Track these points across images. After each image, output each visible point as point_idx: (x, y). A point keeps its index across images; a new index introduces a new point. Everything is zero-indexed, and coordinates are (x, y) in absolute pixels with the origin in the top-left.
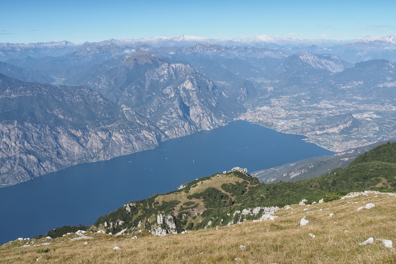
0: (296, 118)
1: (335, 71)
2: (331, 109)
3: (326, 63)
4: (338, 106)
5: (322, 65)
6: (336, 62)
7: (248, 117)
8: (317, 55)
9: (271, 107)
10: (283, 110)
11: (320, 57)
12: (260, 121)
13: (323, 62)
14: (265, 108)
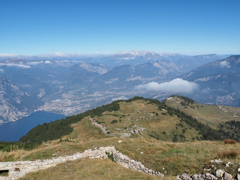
0: (78, 105)
1: (102, 73)
2: (101, 97)
3: (97, 69)
4: (105, 94)
5: (94, 70)
6: (103, 67)
7: (46, 108)
8: (91, 64)
9: (62, 99)
10: (70, 101)
11: (93, 65)
12: (53, 110)
13: (95, 68)
14: (58, 100)
